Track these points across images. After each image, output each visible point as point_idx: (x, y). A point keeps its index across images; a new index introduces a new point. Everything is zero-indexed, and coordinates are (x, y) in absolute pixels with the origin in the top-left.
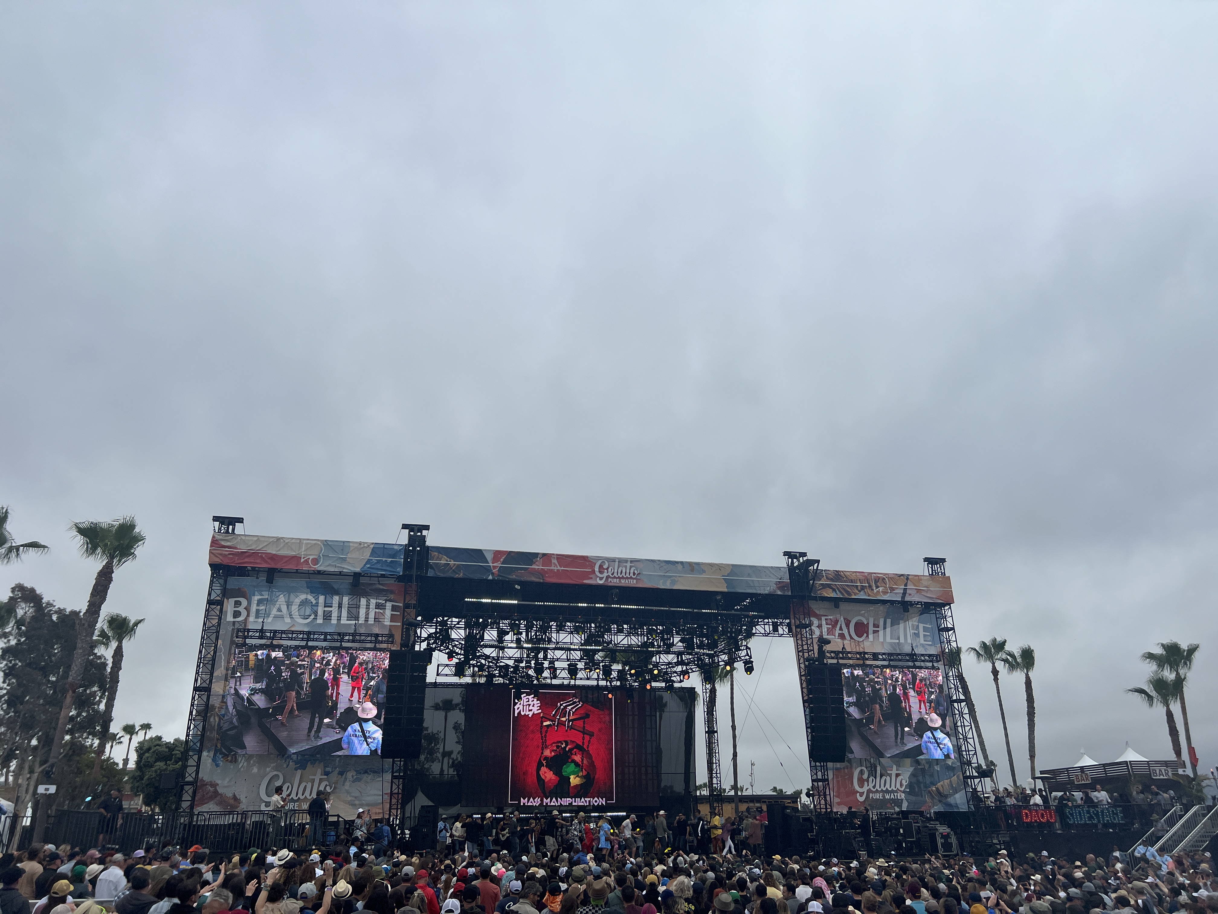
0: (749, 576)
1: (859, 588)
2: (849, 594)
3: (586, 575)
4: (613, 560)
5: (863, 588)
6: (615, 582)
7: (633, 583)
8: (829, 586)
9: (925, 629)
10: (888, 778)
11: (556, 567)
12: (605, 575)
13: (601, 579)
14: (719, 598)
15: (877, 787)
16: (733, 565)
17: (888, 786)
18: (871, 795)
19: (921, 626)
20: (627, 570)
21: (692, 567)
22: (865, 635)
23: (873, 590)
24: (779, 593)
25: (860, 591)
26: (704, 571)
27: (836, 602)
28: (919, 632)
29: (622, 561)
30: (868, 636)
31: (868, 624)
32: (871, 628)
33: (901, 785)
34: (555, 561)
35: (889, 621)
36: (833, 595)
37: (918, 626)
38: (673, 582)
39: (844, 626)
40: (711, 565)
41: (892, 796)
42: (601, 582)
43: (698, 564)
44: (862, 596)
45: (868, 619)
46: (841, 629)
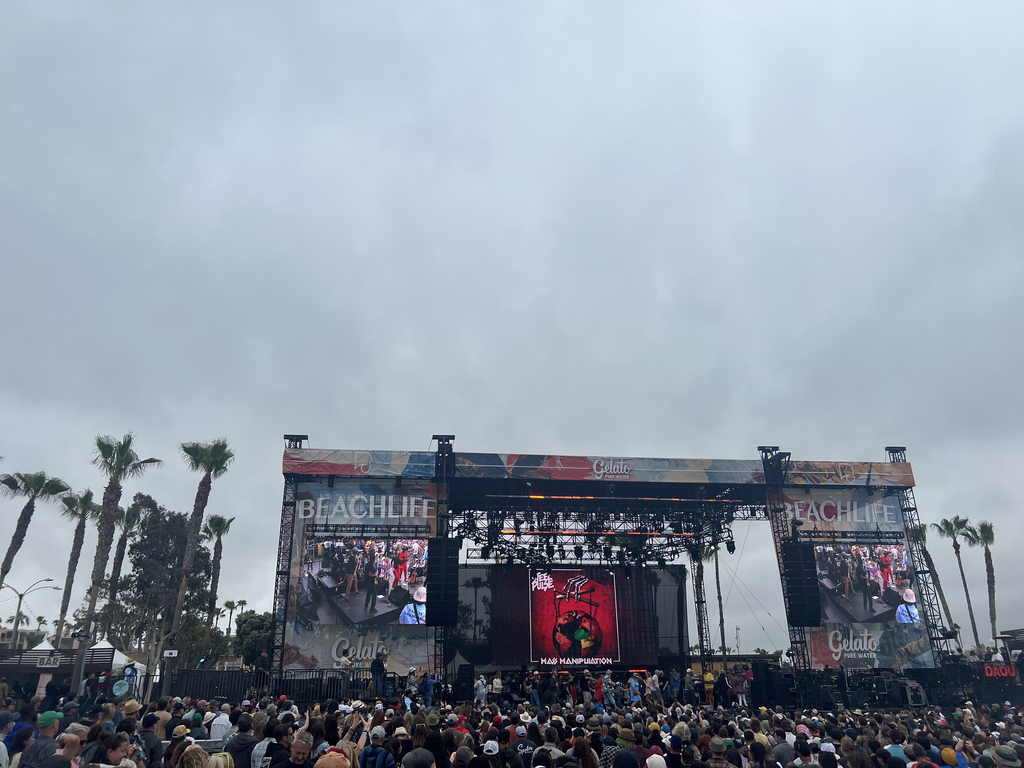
0: (728, 468)
1: (827, 476)
2: (818, 481)
3: (586, 473)
4: (607, 460)
5: (831, 476)
6: (610, 478)
7: (626, 478)
8: (800, 475)
9: (889, 510)
10: (860, 640)
11: (560, 467)
12: (602, 472)
13: (599, 475)
14: (702, 488)
15: (851, 648)
16: (713, 460)
17: (860, 647)
18: (845, 655)
19: (885, 507)
20: (621, 467)
21: (678, 463)
22: (834, 516)
23: (839, 477)
24: (755, 482)
25: (828, 479)
26: (688, 466)
27: (806, 489)
28: (883, 512)
29: (615, 460)
30: (836, 517)
31: (836, 506)
32: (839, 510)
33: (873, 646)
34: (558, 462)
35: (855, 504)
36: (804, 483)
37: (882, 508)
38: (662, 476)
39: (815, 510)
40: (694, 461)
41: (865, 656)
42: (599, 478)
43: (682, 460)
44: (830, 482)
45: (836, 503)
46: (812, 512)
